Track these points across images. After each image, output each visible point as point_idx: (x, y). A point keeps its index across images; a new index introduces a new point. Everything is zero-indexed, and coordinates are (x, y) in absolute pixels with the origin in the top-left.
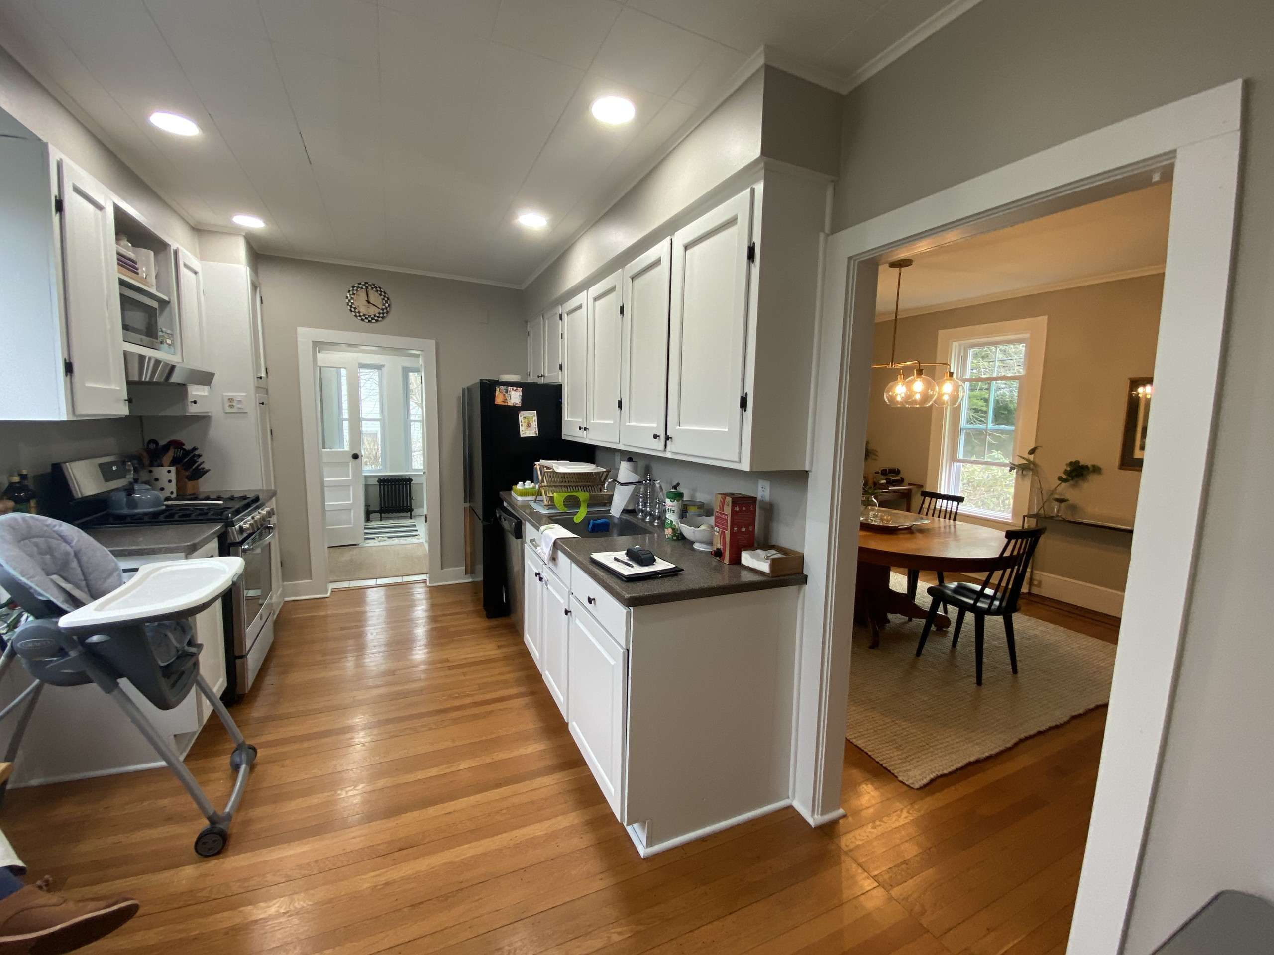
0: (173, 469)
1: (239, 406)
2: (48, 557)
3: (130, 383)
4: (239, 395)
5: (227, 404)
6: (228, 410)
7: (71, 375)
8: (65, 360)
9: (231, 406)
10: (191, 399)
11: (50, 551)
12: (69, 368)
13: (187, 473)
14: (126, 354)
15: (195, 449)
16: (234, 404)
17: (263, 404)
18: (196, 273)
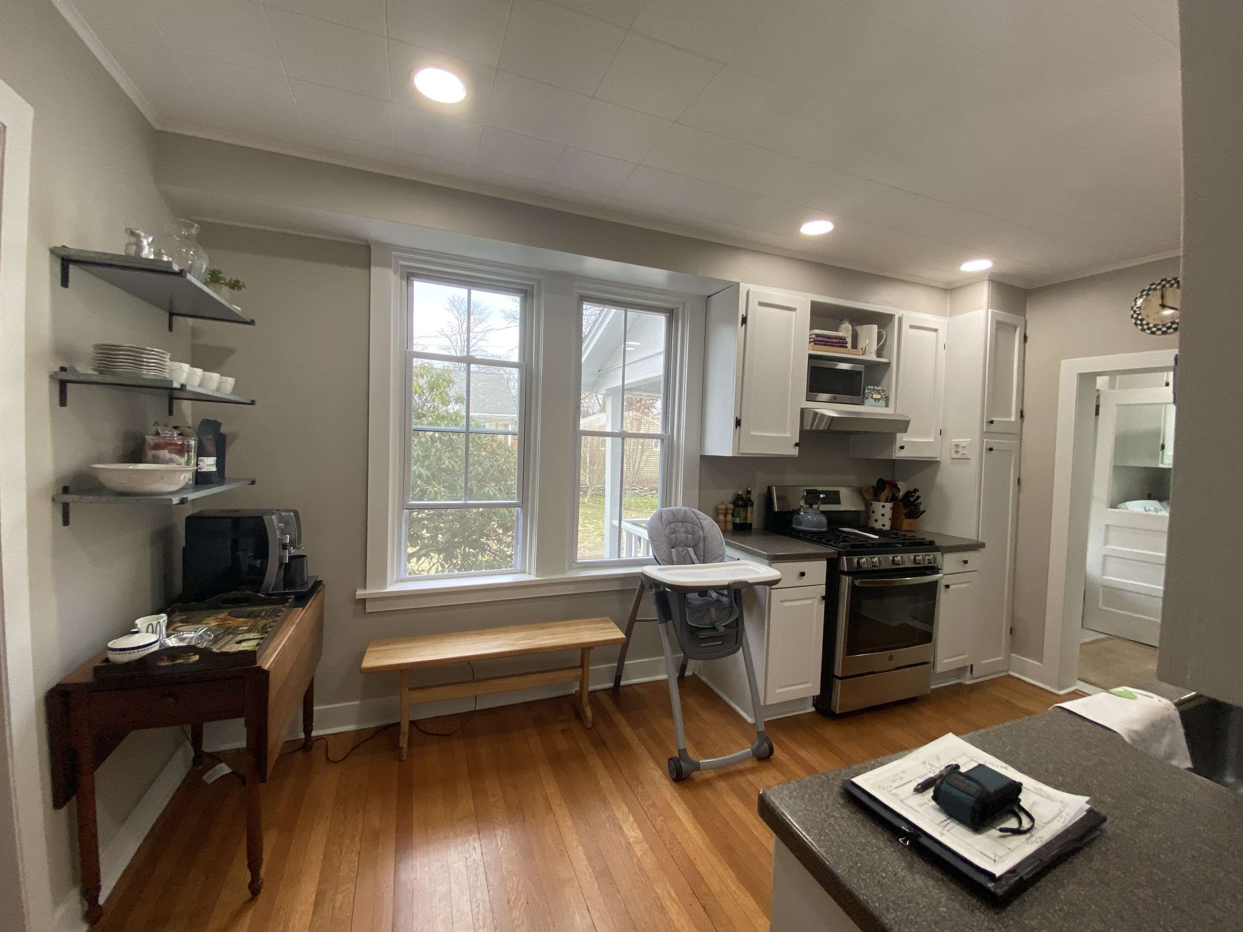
0: (889, 505)
1: (963, 452)
2: (691, 536)
3: (802, 432)
4: (963, 441)
5: (954, 450)
6: (955, 456)
7: (740, 428)
8: (737, 418)
9: (957, 452)
10: (898, 445)
11: (693, 533)
12: (738, 423)
13: (905, 511)
14: (803, 411)
15: (916, 490)
16: (959, 449)
17: (991, 449)
18: (936, 330)
